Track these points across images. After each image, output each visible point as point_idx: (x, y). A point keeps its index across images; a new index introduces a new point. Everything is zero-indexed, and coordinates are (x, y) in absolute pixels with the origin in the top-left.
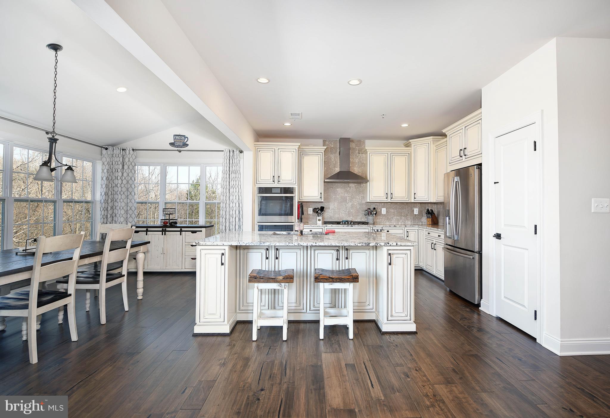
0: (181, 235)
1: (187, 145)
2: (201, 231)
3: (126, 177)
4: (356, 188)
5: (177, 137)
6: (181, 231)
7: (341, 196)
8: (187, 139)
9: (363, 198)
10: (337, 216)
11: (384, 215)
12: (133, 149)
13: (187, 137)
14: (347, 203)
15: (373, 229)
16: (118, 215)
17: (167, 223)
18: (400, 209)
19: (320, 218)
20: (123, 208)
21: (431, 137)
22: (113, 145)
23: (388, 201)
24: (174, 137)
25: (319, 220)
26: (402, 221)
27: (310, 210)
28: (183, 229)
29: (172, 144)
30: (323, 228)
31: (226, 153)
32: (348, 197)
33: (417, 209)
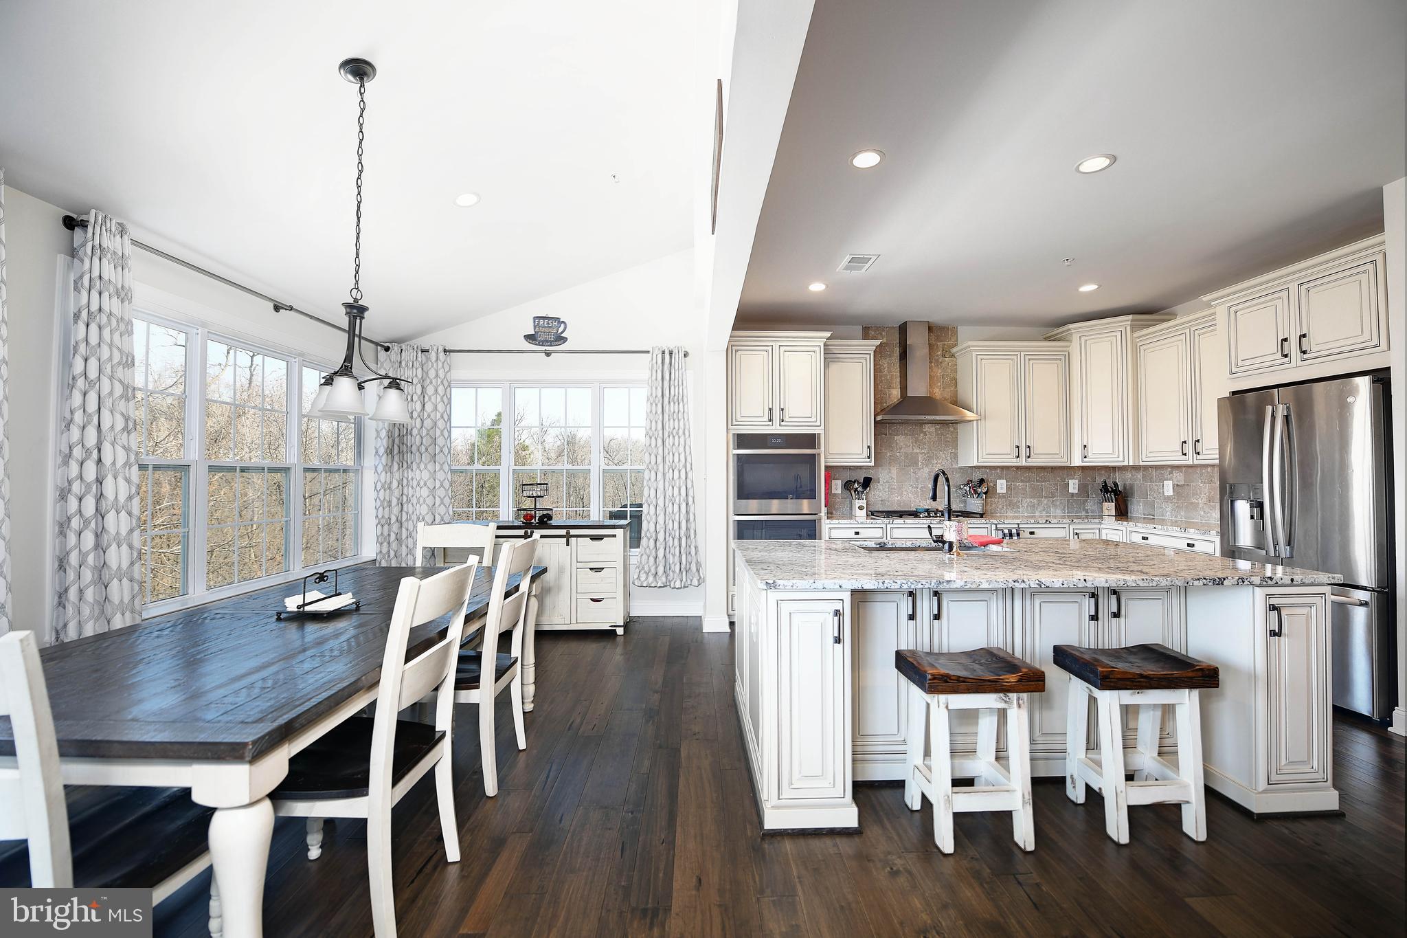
0: (568, 545)
1: (564, 340)
2: (614, 536)
3: (432, 412)
4: (938, 434)
5: (541, 322)
6: (568, 537)
7: (905, 453)
8: (562, 325)
9: (955, 456)
10: (896, 498)
11: (1003, 496)
12: (445, 350)
13: (563, 322)
14: (920, 469)
15: (997, 528)
16: (414, 500)
17: (533, 517)
18: (1038, 481)
19: (863, 503)
20: (425, 484)
21: (1130, 317)
22: (399, 341)
23: (1019, 464)
24: (534, 322)
25: (861, 508)
26: (1042, 508)
27: (836, 484)
28: (573, 532)
29: (529, 338)
30: (884, 526)
31: (655, 355)
32: (920, 456)
33: (1076, 481)
